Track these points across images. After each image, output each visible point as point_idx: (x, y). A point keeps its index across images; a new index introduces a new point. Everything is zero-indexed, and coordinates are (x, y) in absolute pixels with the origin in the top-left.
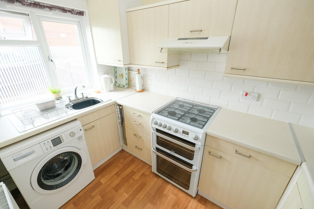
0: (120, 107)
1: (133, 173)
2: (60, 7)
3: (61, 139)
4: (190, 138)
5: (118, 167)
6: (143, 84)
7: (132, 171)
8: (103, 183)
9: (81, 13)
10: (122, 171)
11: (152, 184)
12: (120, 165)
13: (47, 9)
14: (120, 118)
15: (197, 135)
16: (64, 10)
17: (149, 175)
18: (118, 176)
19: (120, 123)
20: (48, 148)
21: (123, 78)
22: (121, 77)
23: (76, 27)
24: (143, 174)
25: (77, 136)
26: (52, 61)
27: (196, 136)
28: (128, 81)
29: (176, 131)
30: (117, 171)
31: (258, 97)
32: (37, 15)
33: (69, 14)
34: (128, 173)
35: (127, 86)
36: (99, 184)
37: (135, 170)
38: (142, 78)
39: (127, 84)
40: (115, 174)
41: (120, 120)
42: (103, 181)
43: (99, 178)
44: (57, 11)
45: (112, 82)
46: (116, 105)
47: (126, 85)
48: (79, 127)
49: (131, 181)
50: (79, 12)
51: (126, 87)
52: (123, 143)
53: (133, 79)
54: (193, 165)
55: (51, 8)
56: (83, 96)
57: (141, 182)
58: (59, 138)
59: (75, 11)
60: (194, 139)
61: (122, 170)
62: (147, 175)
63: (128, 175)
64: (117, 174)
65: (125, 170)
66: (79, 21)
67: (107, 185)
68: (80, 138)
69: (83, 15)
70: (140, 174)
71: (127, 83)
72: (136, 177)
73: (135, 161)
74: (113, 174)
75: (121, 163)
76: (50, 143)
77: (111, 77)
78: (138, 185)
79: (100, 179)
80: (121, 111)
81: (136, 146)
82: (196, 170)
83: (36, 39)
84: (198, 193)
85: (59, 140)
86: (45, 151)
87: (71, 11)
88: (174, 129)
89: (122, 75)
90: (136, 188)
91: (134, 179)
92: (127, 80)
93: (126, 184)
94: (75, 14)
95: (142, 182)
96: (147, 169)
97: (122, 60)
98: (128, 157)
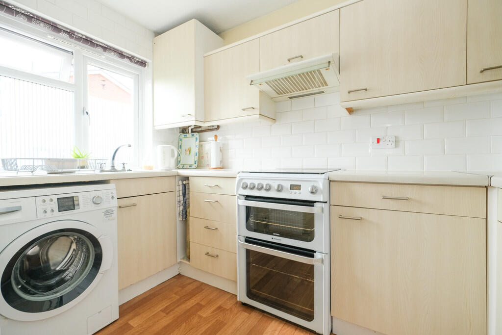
0: (184, 182)
1: (199, 307)
2: (117, 50)
3: (76, 203)
4: (304, 194)
5: (169, 299)
6: (223, 159)
7: (198, 304)
8: (134, 326)
9: (143, 63)
10: (177, 305)
11: (238, 322)
12: (174, 295)
13: (100, 50)
14: (182, 202)
15: (315, 184)
16: (121, 55)
17: (231, 309)
18: (167, 314)
19: (181, 213)
20: (49, 211)
21: (191, 154)
22: (188, 152)
23: (132, 81)
24: (220, 307)
25: (105, 206)
26: (87, 114)
27: (313, 187)
28: (199, 157)
29: (280, 189)
30: (166, 306)
31: (395, 141)
32: (84, 56)
33: (126, 61)
34: (189, 308)
35: (196, 165)
36: (127, 327)
37: (203, 303)
38: (221, 150)
39: (197, 162)
40: (161, 310)
41: (181, 208)
42: (134, 323)
43: (127, 317)
44: (112, 53)
45: (173, 156)
46: (177, 178)
47: (195, 163)
48: (112, 193)
49: (195, 320)
50: (141, 61)
51: (194, 166)
52: (182, 257)
53: (207, 153)
54: (315, 252)
55: (106, 48)
56: (124, 167)
57: (215, 320)
58: (71, 199)
59: (135, 58)
60: (312, 193)
61: (178, 303)
62: (227, 310)
63: (189, 310)
64: (167, 311)
65: (184, 302)
66: (138, 75)
67: (143, 330)
68: (108, 213)
69: (145, 66)
70: (213, 309)
71: (196, 159)
72: (206, 313)
73: (203, 290)
74: (159, 310)
75: (175, 294)
76: (54, 203)
77: (173, 147)
78: (209, 325)
79: (129, 320)
80: (185, 189)
81: (208, 253)
82: (322, 261)
83: (73, 82)
84: (333, 332)
85: (71, 203)
86: (41, 215)
87: (131, 58)
88: (276, 188)
89: (190, 150)
90: (204, 330)
91: (200, 317)
92: (196, 155)
93: (185, 324)
94: (135, 63)
95: (217, 321)
96: (227, 300)
97: (193, 113)
98: (190, 284)
